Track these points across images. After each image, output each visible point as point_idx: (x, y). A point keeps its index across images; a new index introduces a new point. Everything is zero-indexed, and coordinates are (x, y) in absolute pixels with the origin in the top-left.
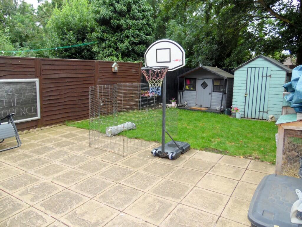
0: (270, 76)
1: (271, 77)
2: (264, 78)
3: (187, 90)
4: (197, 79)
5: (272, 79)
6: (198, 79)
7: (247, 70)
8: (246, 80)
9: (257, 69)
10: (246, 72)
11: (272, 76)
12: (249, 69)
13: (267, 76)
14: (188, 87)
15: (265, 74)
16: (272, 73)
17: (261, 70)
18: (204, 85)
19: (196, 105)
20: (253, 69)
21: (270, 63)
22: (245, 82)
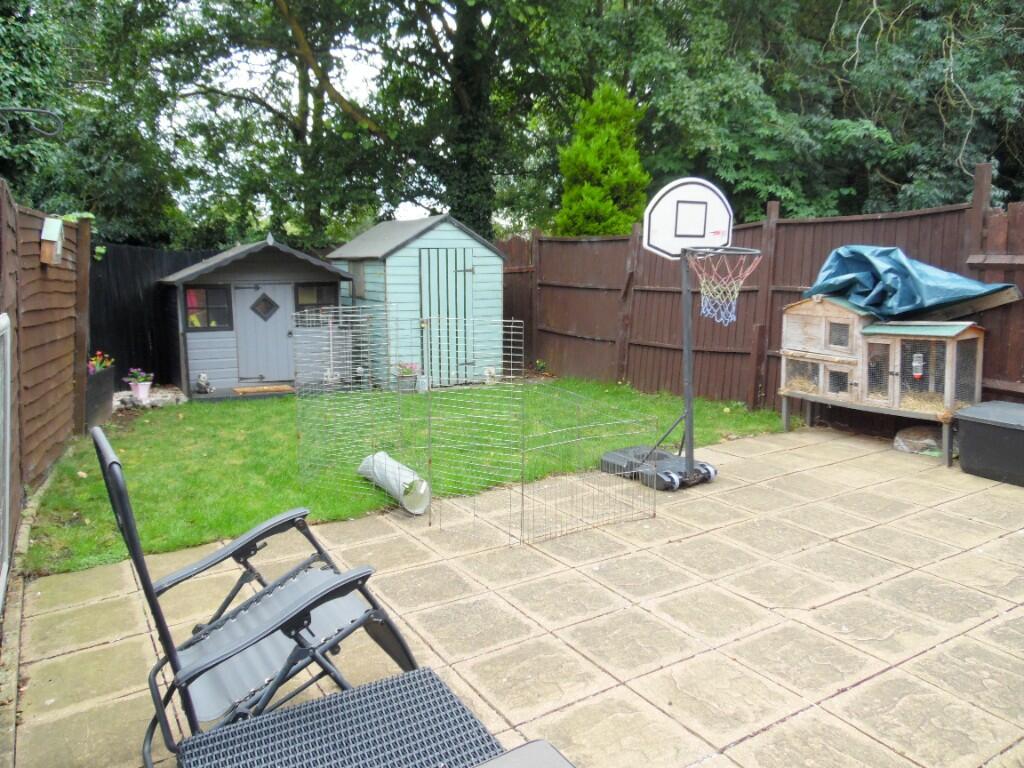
0: (472, 271)
1: (473, 273)
2: (460, 276)
3: (196, 330)
4: (232, 289)
5: (477, 277)
6: (237, 288)
7: (418, 254)
8: (418, 282)
9: (442, 253)
10: (417, 260)
11: (476, 269)
12: (424, 253)
13: (465, 271)
14: (198, 317)
15: (460, 267)
16: (477, 261)
17: (451, 253)
18: (265, 308)
19: (242, 379)
20: (433, 253)
21: (469, 238)
22: (417, 289)
